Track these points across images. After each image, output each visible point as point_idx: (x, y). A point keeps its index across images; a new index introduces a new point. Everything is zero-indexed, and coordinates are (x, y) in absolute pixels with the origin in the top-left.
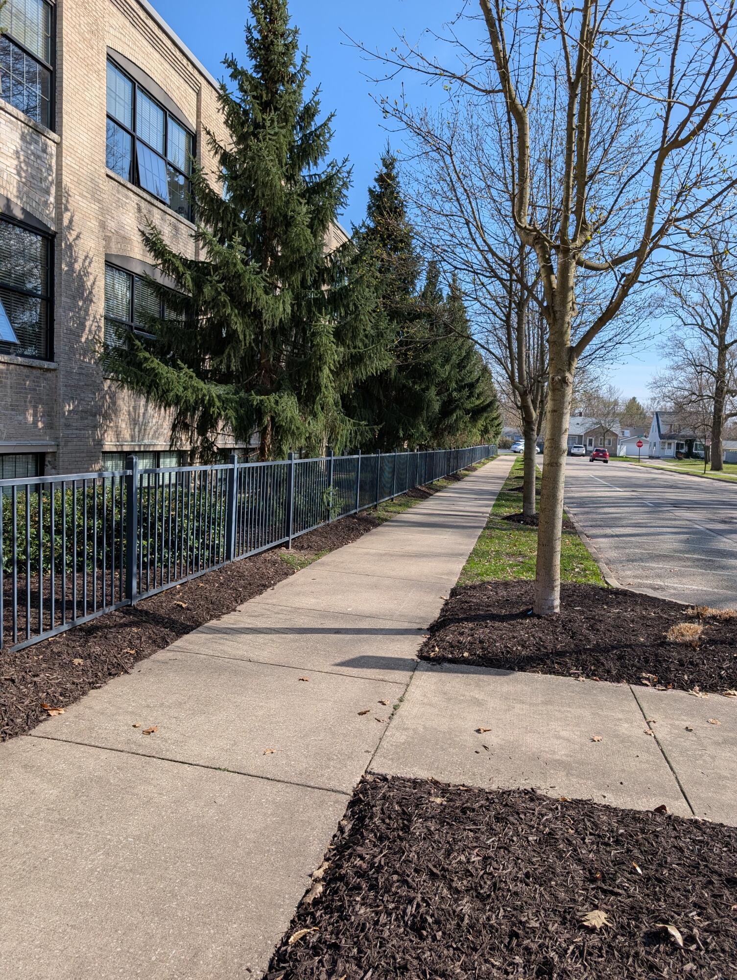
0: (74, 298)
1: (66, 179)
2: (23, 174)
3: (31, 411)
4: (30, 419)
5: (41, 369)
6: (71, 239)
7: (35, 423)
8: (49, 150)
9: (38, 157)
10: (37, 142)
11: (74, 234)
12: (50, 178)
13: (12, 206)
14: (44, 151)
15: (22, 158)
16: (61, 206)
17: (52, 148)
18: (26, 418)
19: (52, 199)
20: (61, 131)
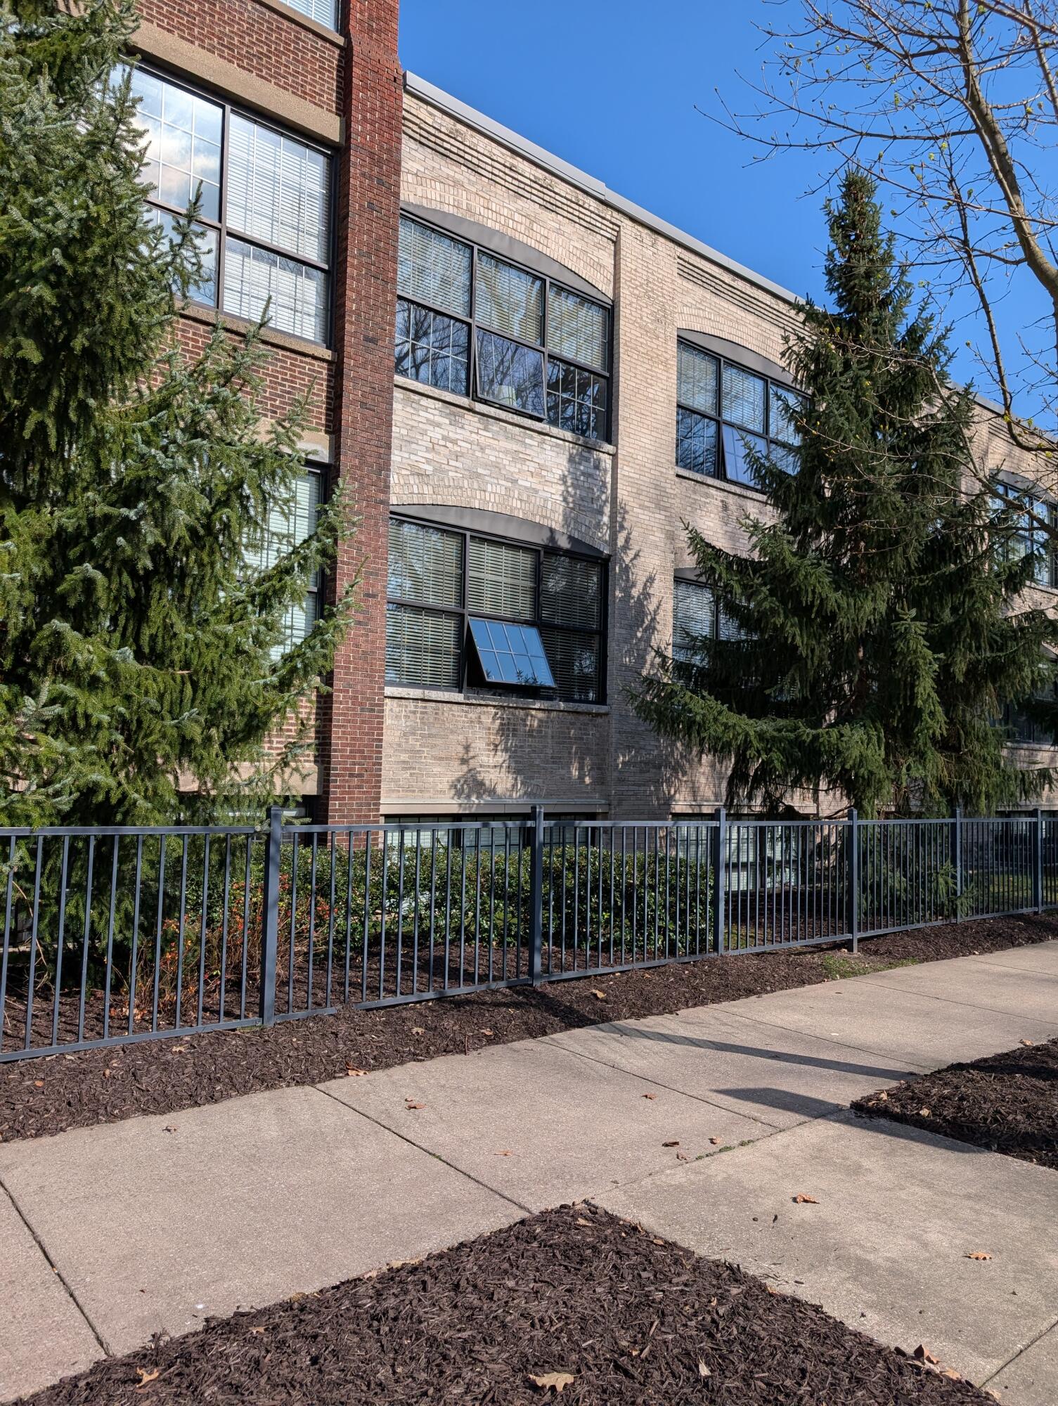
0: (631, 627)
1: (622, 493)
2: (570, 499)
3: (576, 765)
4: (575, 773)
5: (589, 714)
6: (627, 560)
7: (581, 777)
8: (603, 464)
9: (589, 475)
10: (588, 460)
11: (631, 554)
12: (603, 497)
13: (557, 537)
14: (597, 467)
15: (569, 482)
16: (616, 526)
17: (607, 462)
18: (570, 772)
19: (606, 519)
20: (617, 440)
